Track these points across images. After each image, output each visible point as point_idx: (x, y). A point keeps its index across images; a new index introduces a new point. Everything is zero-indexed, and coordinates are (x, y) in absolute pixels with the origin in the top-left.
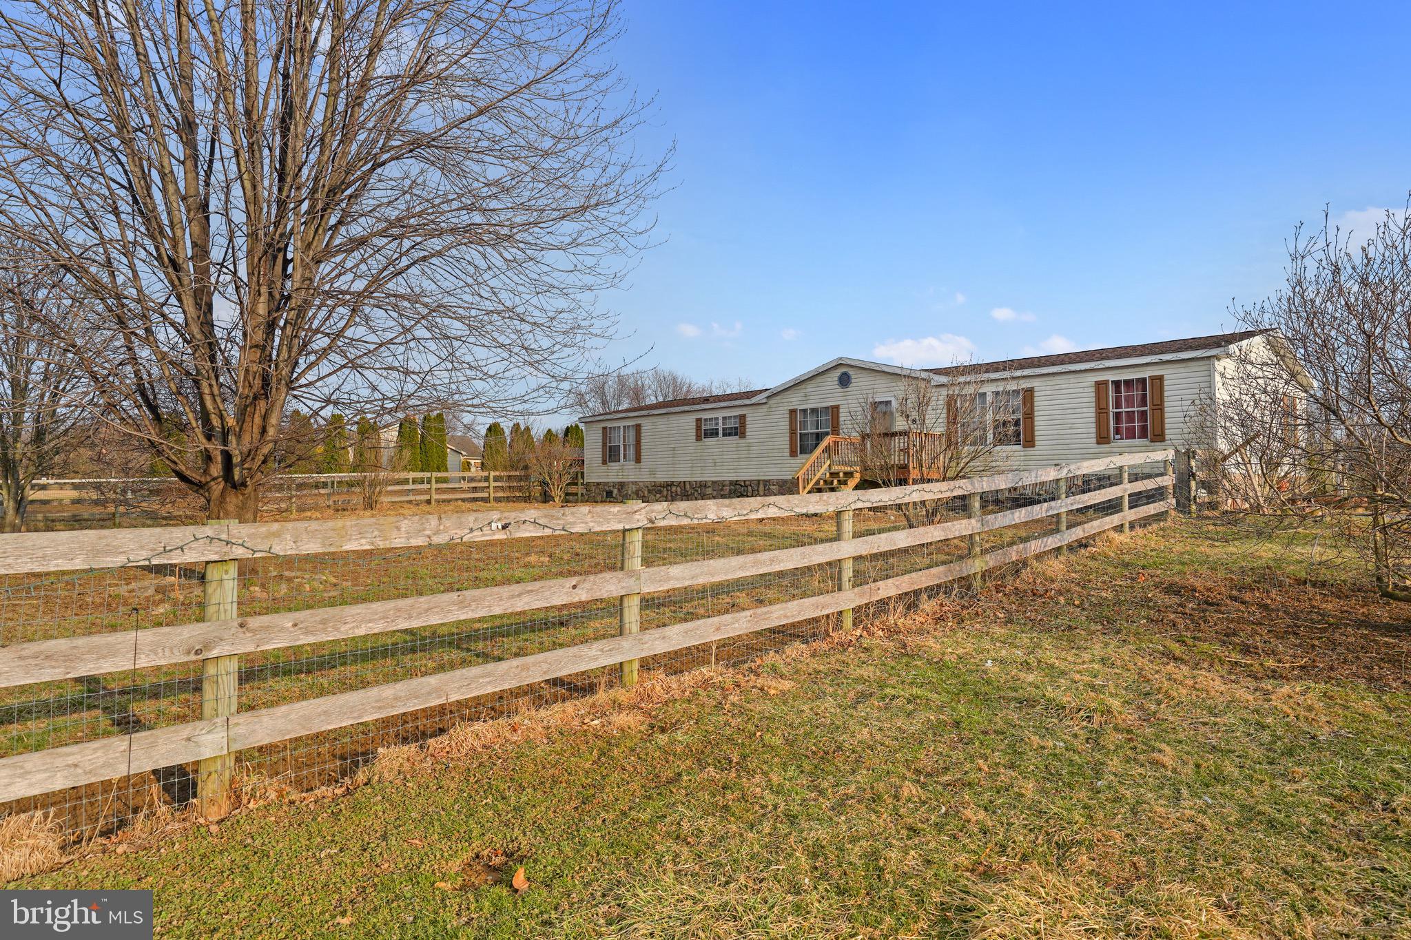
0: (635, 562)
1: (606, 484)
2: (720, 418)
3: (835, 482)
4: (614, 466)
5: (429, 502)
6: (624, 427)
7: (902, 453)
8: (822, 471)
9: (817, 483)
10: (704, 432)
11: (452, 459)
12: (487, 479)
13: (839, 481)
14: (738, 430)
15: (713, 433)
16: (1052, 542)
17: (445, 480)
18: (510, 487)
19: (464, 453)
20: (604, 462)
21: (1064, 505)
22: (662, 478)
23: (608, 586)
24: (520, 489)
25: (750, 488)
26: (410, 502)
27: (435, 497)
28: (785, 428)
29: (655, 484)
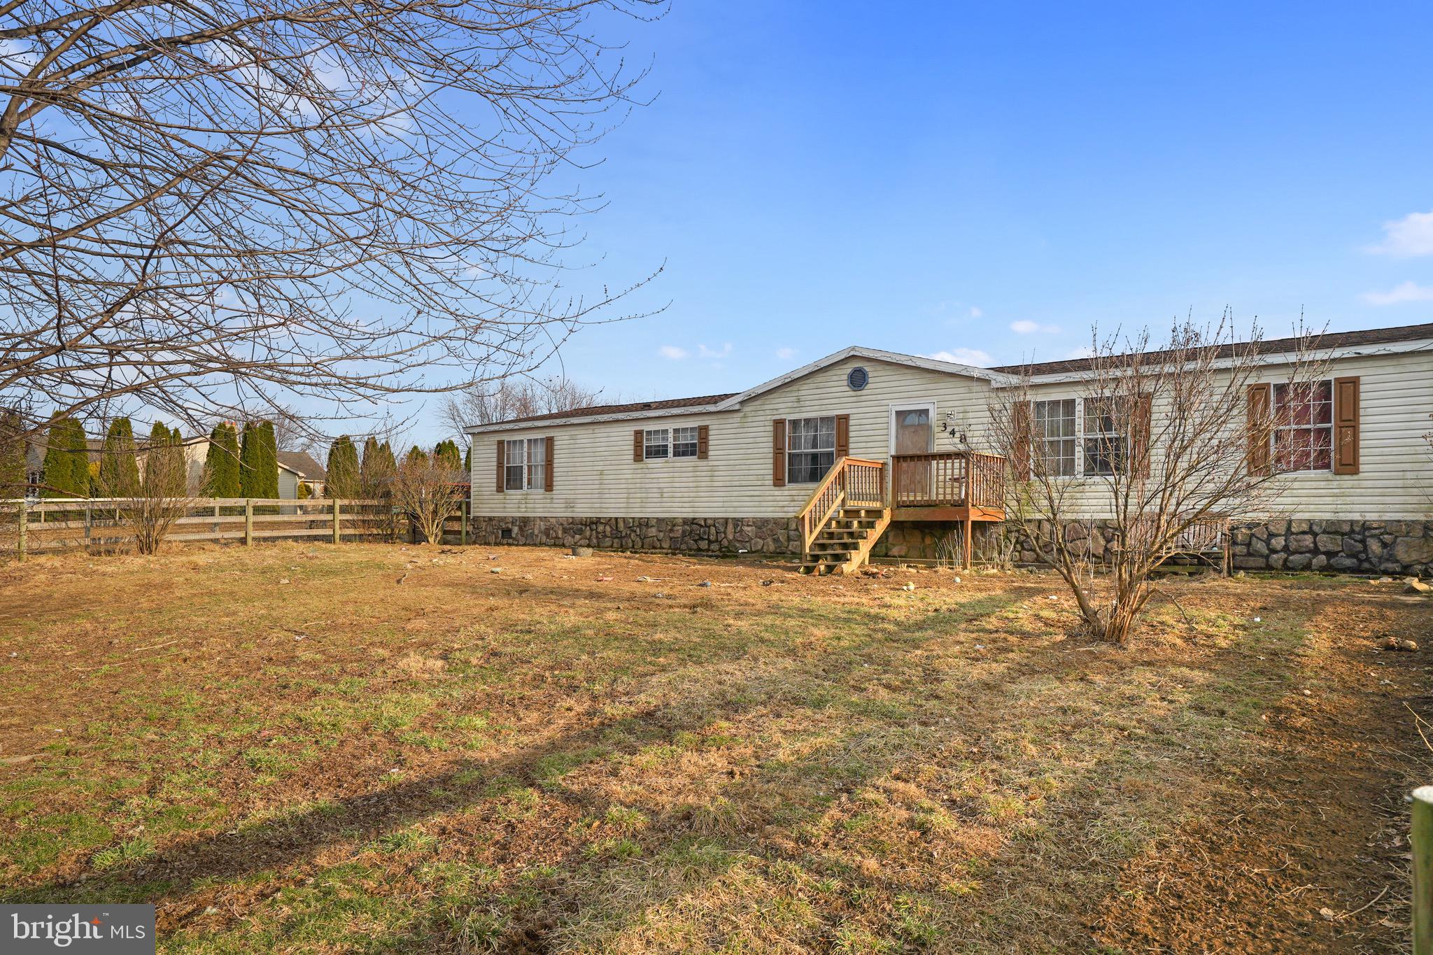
1: (502, 519)
2: (671, 431)
3: (855, 524)
4: (514, 495)
5: (243, 541)
6: (529, 441)
7: (956, 484)
8: (834, 507)
9: (828, 524)
10: (646, 450)
11: (284, 482)
12: (331, 509)
13: (860, 522)
14: (697, 448)
15: (661, 452)
17: (274, 510)
18: (364, 521)
19: (301, 474)
20: (500, 489)
22: (584, 511)
24: (378, 524)
25: (713, 530)
26: (216, 541)
27: (253, 533)
28: (767, 447)
29: (573, 521)
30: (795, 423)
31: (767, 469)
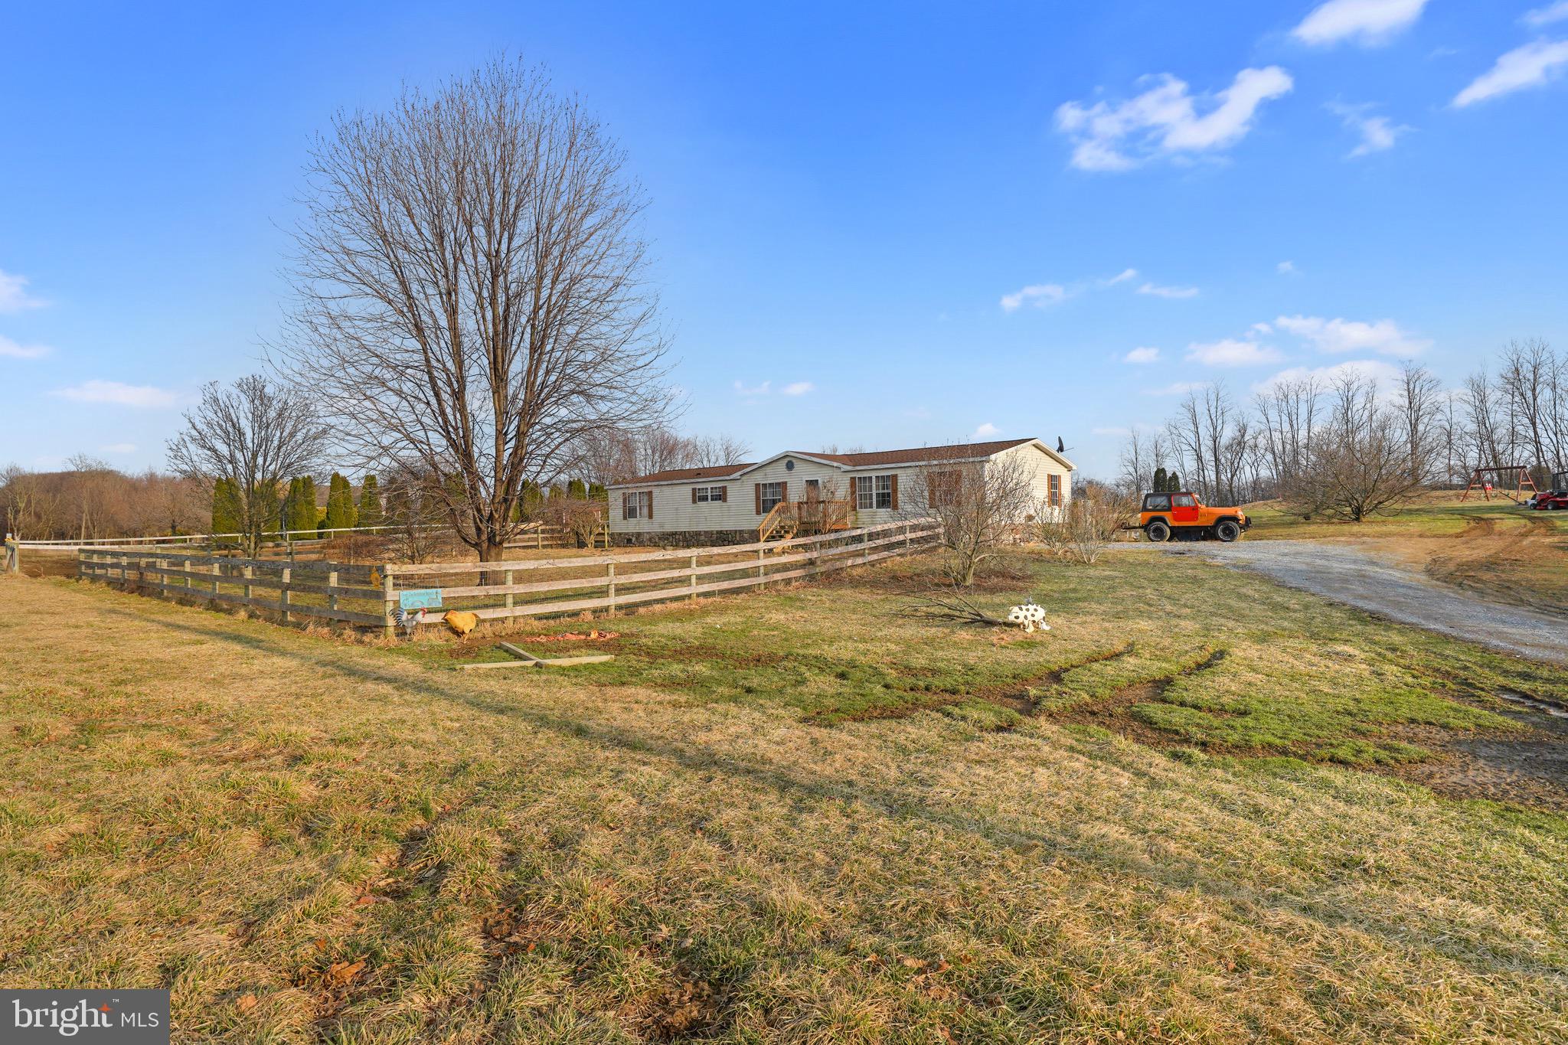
0: (694, 565)
1: (627, 533)
2: (709, 488)
4: (633, 521)
6: (640, 493)
8: (775, 525)
9: (771, 532)
10: (698, 497)
13: (784, 531)
14: (721, 496)
15: (704, 499)
16: (859, 561)
18: (553, 537)
20: (625, 518)
21: (866, 545)
22: (668, 529)
23: (686, 572)
24: (560, 538)
25: (730, 536)
28: (753, 496)
29: (663, 534)
30: (765, 485)
31: (752, 506)
